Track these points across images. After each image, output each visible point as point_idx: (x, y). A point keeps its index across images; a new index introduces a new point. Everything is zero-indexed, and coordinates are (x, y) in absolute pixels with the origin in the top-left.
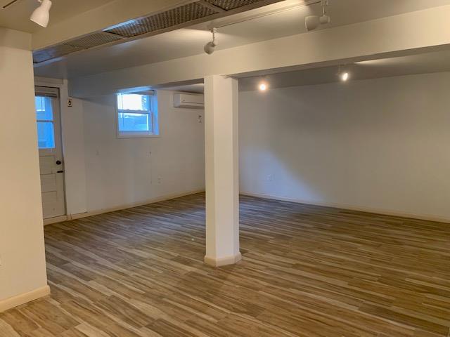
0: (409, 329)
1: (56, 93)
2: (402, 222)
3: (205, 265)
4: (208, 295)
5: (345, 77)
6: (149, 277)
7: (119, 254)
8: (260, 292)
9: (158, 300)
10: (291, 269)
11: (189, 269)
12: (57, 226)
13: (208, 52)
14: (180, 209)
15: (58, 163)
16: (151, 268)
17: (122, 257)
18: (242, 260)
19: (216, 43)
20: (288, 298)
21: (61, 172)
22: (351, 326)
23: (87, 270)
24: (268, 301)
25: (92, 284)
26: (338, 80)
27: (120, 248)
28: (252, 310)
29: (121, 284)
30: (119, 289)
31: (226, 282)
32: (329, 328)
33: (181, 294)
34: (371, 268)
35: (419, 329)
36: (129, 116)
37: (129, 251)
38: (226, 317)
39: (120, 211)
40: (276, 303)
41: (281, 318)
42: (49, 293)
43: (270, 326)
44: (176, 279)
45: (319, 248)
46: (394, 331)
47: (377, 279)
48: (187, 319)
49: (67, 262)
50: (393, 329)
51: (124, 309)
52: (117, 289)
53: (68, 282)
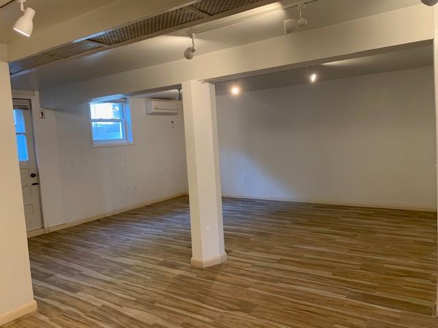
0: (396, 312)
1: (28, 105)
2: (372, 213)
3: (193, 267)
4: (199, 296)
5: (313, 78)
6: (139, 284)
7: (104, 263)
8: (250, 289)
9: (151, 305)
10: (276, 264)
11: (177, 272)
12: (36, 239)
13: (188, 57)
14: (159, 214)
15: (33, 175)
16: (139, 274)
17: (108, 266)
18: (228, 259)
19: (195, 48)
20: (278, 293)
21: (36, 184)
22: (342, 314)
23: (72, 282)
24: (259, 297)
25: (80, 295)
26: (307, 81)
27: (104, 257)
28: (245, 307)
29: (110, 293)
30: (109, 298)
31: (215, 282)
32: (321, 318)
33: (172, 298)
34: (351, 258)
35: (404, 312)
36: (101, 125)
37: (113, 259)
38: (221, 316)
39: (98, 220)
40: (267, 298)
41: (274, 312)
42: (36, 308)
43: (265, 321)
44: (165, 283)
45: (300, 242)
46: (382, 315)
47: (359, 267)
48: (182, 322)
49: (52, 275)
50: (380, 313)
51: (117, 318)
52: (107, 298)
53: (54, 296)
